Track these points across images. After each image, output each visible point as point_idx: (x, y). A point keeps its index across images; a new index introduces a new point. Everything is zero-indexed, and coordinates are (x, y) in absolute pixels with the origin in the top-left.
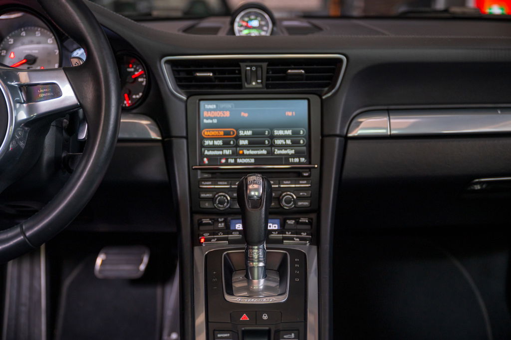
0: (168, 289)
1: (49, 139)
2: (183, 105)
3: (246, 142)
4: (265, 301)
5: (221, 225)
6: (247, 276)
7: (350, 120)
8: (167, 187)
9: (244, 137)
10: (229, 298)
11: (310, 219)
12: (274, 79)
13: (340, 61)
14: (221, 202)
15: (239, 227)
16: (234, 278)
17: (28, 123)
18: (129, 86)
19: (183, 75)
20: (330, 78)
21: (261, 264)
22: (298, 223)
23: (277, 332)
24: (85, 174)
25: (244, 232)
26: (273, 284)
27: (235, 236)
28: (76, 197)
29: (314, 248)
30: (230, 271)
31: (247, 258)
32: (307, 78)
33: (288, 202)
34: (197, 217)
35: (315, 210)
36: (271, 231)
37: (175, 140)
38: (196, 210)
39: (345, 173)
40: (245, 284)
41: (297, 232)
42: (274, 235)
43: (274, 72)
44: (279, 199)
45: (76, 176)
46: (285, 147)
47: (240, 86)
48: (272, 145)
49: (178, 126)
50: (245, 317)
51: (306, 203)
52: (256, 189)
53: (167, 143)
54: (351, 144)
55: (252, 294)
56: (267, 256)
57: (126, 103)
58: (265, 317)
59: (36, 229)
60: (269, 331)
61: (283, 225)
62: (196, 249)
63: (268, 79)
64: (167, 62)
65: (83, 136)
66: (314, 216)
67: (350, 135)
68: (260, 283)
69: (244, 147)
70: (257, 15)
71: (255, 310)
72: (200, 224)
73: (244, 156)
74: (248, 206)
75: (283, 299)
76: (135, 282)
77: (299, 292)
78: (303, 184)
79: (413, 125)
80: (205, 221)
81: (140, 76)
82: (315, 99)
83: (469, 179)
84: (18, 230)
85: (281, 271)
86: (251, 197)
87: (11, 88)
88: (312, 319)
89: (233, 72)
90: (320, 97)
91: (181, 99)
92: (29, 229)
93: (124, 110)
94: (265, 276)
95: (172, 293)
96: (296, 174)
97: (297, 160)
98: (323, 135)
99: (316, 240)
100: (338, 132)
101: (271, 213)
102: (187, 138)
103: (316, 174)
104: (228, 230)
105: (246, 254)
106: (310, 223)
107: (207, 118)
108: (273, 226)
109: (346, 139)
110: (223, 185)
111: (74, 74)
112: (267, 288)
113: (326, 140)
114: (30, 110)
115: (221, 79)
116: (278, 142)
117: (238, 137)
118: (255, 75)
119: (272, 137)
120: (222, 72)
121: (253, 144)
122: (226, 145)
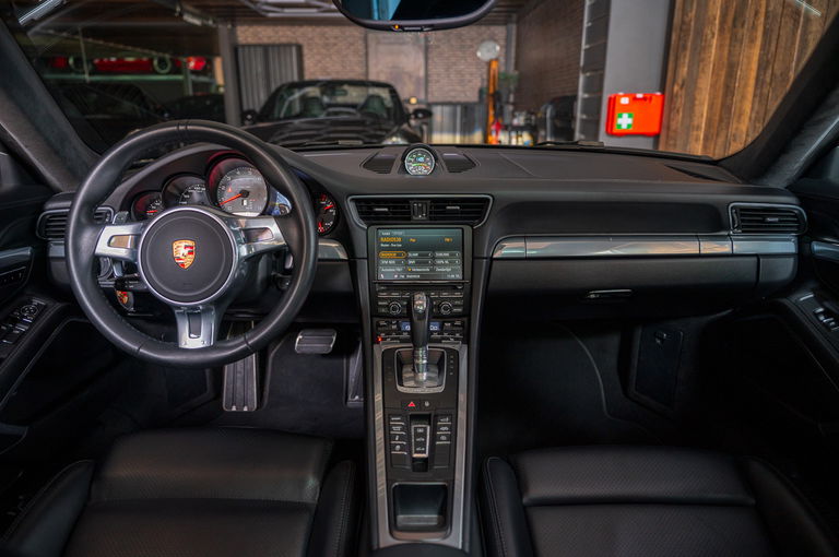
0: (352, 360)
1: (262, 265)
2: (364, 233)
3: (413, 262)
4: (427, 391)
5: (394, 327)
6: (414, 370)
7: (495, 246)
8: (352, 297)
9: (412, 258)
10: (400, 388)
11: (463, 323)
12: (436, 213)
13: (488, 200)
14: (394, 309)
15: (408, 328)
16: (404, 370)
17: (248, 259)
18: (321, 215)
19: (364, 209)
20: (482, 207)
21: (425, 362)
22: (453, 325)
23: (436, 416)
24: (292, 298)
25: (412, 333)
26: (433, 375)
27: (405, 335)
28: (285, 314)
29: (465, 347)
30: (401, 365)
31: (414, 356)
32: (462, 213)
33: (446, 309)
34: (375, 320)
35: (467, 313)
36: (432, 332)
37: (358, 261)
38: (375, 314)
39: (490, 286)
40: (412, 375)
41: (453, 333)
42: (435, 336)
43: (436, 207)
44: (439, 307)
45: (286, 296)
46: (444, 265)
47: (409, 219)
48: (434, 265)
49: (361, 251)
50: (412, 404)
51: (460, 310)
52: (421, 303)
53: (352, 262)
54: (494, 262)
55: (419, 384)
56: (429, 355)
57: (321, 229)
58: (427, 404)
59: (256, 339)
60: (430, 415)
61: (442, 326)
62: (375, 346)
63: (431, 213)
64: (353, 199)
65: (289, 265)
66: (465, 319)
67: (495, 256)
68: (424, 376)
69: (411, 265)
70: (423, 153)
71: (419, 399)
72: (378, 325)
73: (412, 273)
74: (415, 318)
75: (440, 389)
76: (324, 356)
77: (453, 383)
78: (458, 295)
79: (546, 248)
80: (382, 323)
81: (330, 208)
82: (468, 229)
83: (587, 291)
84: (242, 339)
85: (440, 365)
86: (416, 311)
87: (235, 233)
88: (462, 398)
89: (404, 207)
90: (472, 227)
91: (363, 229)
92: (250, 339)
93: (320, 236)
94: (428, 370)
95: (354, 365)
96: (452, 286)
97: (453, 276)
98: (473, 258)
99: (467, 340)
100: (485, 255)
101: (434, 317)
102: (367, 259)
103: (468, 286)
104: (399, 331)
105: (413, 353)
106: (462, 325)
107: (384, 243)
108: (434, 327)
109: (492, 259)
110: (395, 295)
111: (281, 220)
112: (429, 378)
113: (476, 261)
114: (249, 249)
115: (394, 213)
116: (439, 262)
117: (407, 258)
118: (420, 209)
119: (434, 258)
120: (395, 207)
121: (418, 264)
122: (398, 263)
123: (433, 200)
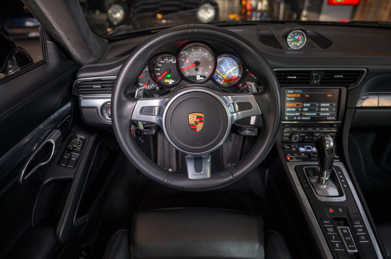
3: (307, 109)
5: (294, 149)
9: (306, 107)
12: (326, 79)
14: (295, 139)
19: (281, 77)
23: (350, 220)
29: (342, 163)
32: (344, 79)
34: (282, 144)
43: (327, 76)
46: (325, 112)
47: (308, 83)
48: (319, 111)
54: (357, 110)
58: (341, 210)
60: (346, 218)
63: (323, 79)
67: (358, 106)
69: (306, 112)
73: (305, 116)
74: (327, 153)
75: (344, 199)
78: (333, 130)
80: (286, 147)
82: (344, 90)
89: (305, 76)
90: (347, 88)
97: (330, 118)
98: (346, 108)
104: (298, 152)
107: (289, 97)
109: (355, 108)
110: (295, 130)
113: (348, 110)
115: (300, 79)
116: (322, 109)
117: (303, 107)
118: (317, 78)
119: (320, 107)
120: (301, 76)
121: (310, 110)
122: (297, 111)
123: (326, 71)
